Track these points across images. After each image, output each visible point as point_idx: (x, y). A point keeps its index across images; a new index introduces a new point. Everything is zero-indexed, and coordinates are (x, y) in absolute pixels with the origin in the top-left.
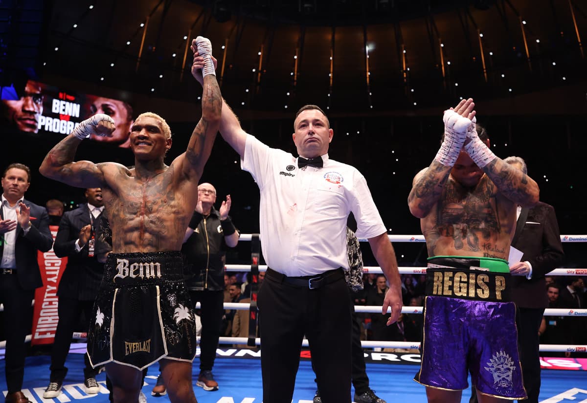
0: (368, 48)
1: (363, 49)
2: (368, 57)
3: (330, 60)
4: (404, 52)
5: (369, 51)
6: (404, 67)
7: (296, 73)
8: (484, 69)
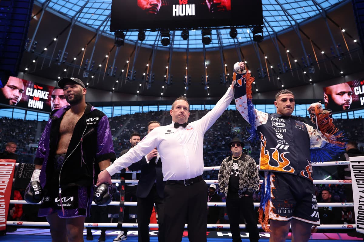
0: (207, 63)
1: (204, 64)
2: (206, 68)
3: (186, 70)
4: (226, 65)
5: (207, 65)
6: (226, 73)
7: (167, 76)
8: (268, 75)
